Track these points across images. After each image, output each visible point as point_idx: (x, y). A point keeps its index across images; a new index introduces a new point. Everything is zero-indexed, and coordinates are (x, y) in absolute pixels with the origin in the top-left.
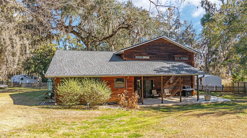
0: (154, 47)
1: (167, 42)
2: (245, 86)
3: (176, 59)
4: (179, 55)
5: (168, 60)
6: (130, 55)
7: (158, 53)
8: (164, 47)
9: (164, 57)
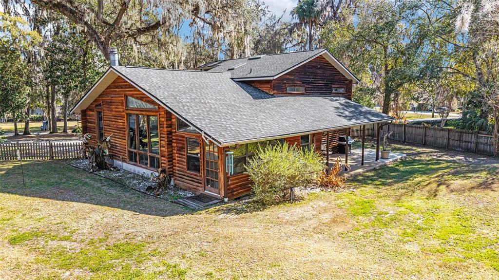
0: (311, 70)
1: (325, 60)
2: (373, 127)
3: (334, 91)
4: (337, 84)
5: (324, 93)
6: (279, 85)
7: (314, 81)
8: (321, 70)
9: (321, 88)
